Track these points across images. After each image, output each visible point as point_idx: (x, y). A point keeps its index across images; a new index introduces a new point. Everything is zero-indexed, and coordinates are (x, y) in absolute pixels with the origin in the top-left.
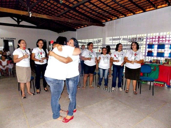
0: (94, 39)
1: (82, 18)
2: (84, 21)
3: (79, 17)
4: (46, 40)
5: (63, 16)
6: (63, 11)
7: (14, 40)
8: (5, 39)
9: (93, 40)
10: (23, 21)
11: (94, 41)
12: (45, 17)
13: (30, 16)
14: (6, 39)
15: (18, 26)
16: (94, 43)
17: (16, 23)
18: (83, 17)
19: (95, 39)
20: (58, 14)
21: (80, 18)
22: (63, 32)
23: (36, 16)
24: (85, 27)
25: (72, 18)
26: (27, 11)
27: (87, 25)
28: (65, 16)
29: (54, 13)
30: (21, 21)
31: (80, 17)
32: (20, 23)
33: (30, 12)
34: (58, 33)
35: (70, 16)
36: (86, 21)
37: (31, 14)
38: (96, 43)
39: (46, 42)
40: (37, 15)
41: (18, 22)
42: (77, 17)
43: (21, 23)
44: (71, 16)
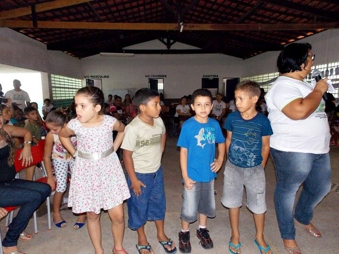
0: (330, 65)
1: (295, 16)
2: (305, 22)
3: (289, 15)
4: (217, 76)
5: (252, 20)
6: (250, 8)
7: (164, 78)
8: (150, 77)
9: (327, 68)
10: (177, 43)
11: (329, 69)
12: (207, 27)
13: (181, 31)
14: (153, 77)
15: (169, 52)
16: (329, 74)
17: (165, 47)
18: (298, 12)
19: (333, 64)
20: (239, 16)
21: (293, 17)
22: (255, 55)
23: (190, 29)
24: (308, 36)
25: (272, 21)
26: (176, 21)
27: (311, 31)
28: (254, 20)
29: (231, 17)
30: (173, 43)
31: (291, 14)
32: (171, 47)
33: (181, 24)
34: (244, 59)
35: (266, 17)
36: (308, 21)
37: (182, 27)
38: (334, 73)
39: (218, 79)
40: (193, 26)
41: (169, 45)
42: (282, 16)
43: (173, 47)
44: (269, 17)
